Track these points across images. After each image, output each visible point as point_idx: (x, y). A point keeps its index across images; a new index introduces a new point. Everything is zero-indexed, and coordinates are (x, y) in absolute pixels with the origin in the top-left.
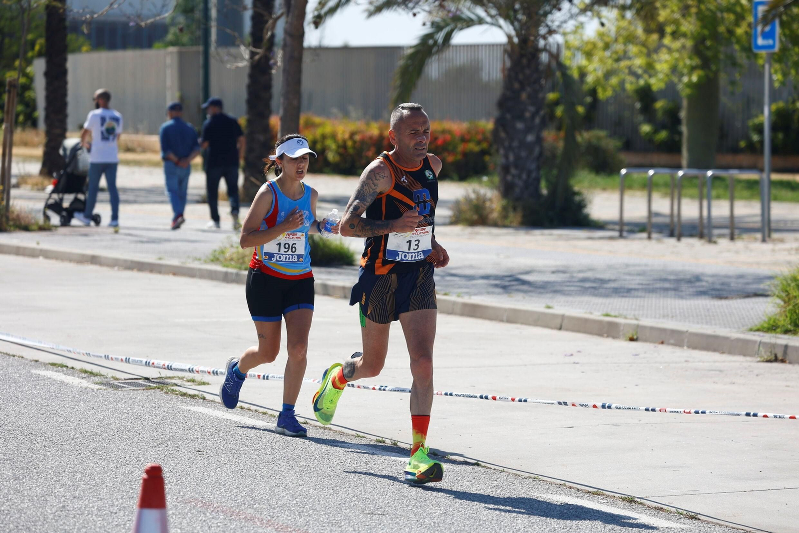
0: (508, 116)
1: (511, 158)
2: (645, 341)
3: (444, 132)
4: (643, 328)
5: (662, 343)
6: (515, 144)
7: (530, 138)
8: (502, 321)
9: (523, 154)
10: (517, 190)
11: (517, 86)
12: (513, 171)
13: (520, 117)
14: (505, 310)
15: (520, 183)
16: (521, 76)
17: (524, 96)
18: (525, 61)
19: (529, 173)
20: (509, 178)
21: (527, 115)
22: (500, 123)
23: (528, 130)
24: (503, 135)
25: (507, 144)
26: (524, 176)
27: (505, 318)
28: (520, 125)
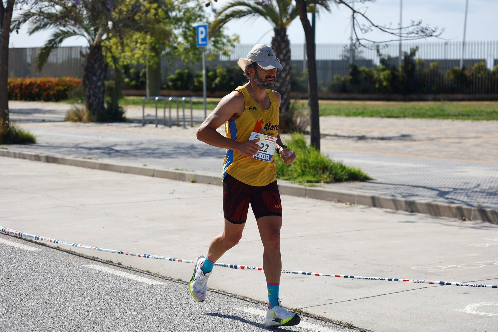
0: (89, 74)
1: (91, 92)
2: (200, 182)
3: (48, 82)
4: (199, 176)
5: (210, 183)
6: (93, 86)
7: (99, 84)
8: (121, 172)
9: (97, 90)
10: (94, 107)
11: (93, 61)
12: (92, 98)
13: (95, 75)
14: (123, 167)
15: (95, 103)
16: (94, 57)
17: (96, 66)
18: (96, 51)
19: (99, 99)
20: (91, 101)
21: (98, 74)
23: (99, 80)
24: (87, 82)
25: (89, 86)
26: (97, 100)
27: (123, 171)
28: (95, 78)
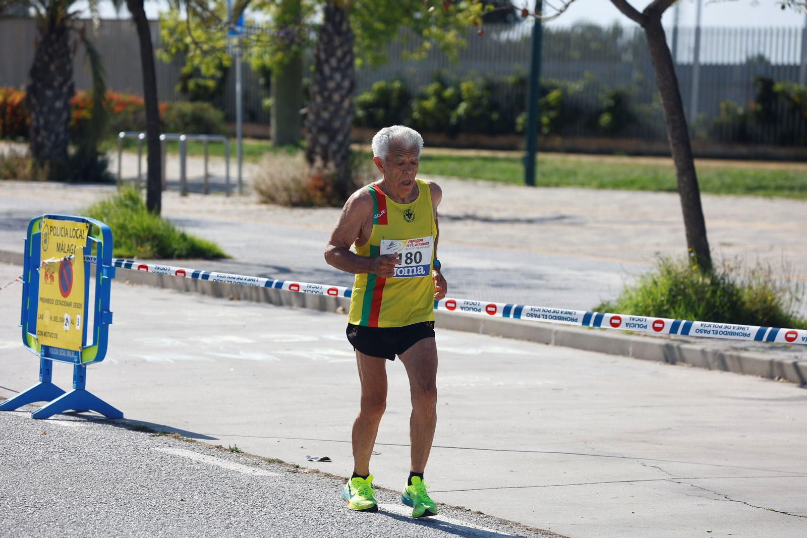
0: (39, 85)
1: (42, 121)
6: (45, 109)
7: (59, 104)
9: (52, 118)
10: (46, 150)
11: (46, 58)
12: (43, 133)
13: (50, 86)
15: (49, 144)
16: (50, 50)
17: (52, 67)
18: (54, 36)
19: (57, 136)
20: (39, 139)
21: (56, 84)
22: (32, 91)
23: (57, 97)
24: (34, 101)
25: (38, 108)
26: (53, 138)
28: (49, 93)
